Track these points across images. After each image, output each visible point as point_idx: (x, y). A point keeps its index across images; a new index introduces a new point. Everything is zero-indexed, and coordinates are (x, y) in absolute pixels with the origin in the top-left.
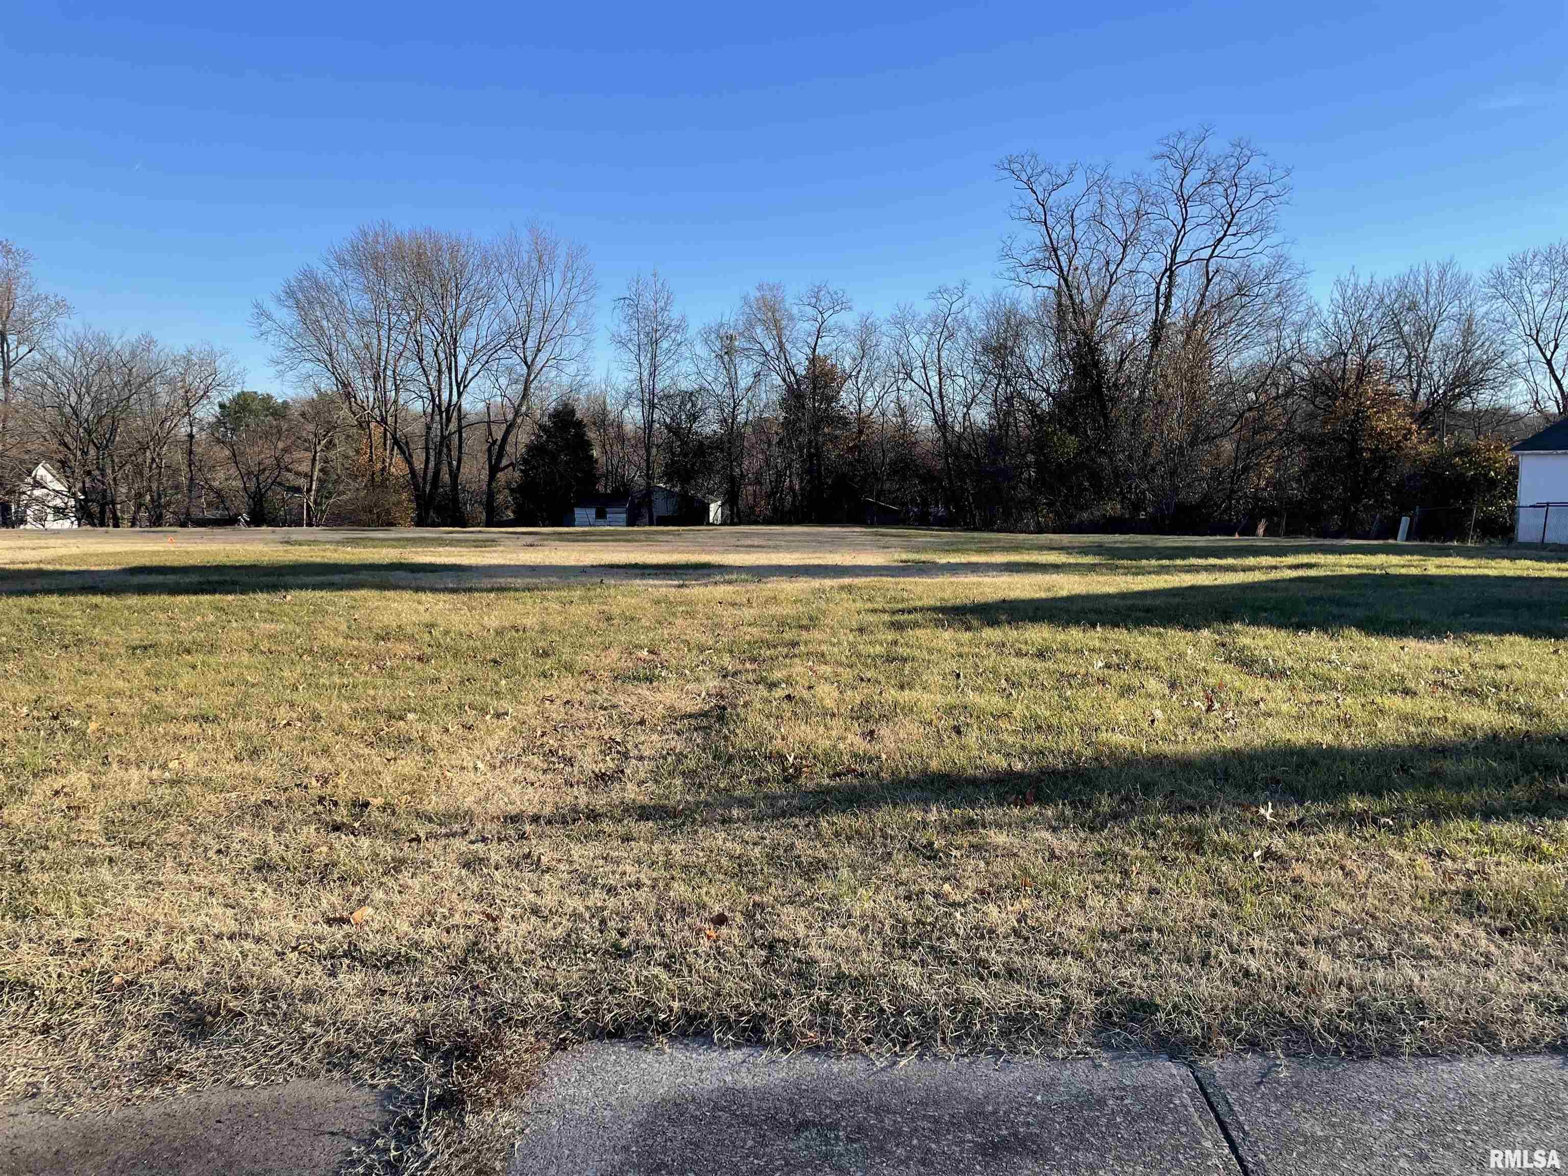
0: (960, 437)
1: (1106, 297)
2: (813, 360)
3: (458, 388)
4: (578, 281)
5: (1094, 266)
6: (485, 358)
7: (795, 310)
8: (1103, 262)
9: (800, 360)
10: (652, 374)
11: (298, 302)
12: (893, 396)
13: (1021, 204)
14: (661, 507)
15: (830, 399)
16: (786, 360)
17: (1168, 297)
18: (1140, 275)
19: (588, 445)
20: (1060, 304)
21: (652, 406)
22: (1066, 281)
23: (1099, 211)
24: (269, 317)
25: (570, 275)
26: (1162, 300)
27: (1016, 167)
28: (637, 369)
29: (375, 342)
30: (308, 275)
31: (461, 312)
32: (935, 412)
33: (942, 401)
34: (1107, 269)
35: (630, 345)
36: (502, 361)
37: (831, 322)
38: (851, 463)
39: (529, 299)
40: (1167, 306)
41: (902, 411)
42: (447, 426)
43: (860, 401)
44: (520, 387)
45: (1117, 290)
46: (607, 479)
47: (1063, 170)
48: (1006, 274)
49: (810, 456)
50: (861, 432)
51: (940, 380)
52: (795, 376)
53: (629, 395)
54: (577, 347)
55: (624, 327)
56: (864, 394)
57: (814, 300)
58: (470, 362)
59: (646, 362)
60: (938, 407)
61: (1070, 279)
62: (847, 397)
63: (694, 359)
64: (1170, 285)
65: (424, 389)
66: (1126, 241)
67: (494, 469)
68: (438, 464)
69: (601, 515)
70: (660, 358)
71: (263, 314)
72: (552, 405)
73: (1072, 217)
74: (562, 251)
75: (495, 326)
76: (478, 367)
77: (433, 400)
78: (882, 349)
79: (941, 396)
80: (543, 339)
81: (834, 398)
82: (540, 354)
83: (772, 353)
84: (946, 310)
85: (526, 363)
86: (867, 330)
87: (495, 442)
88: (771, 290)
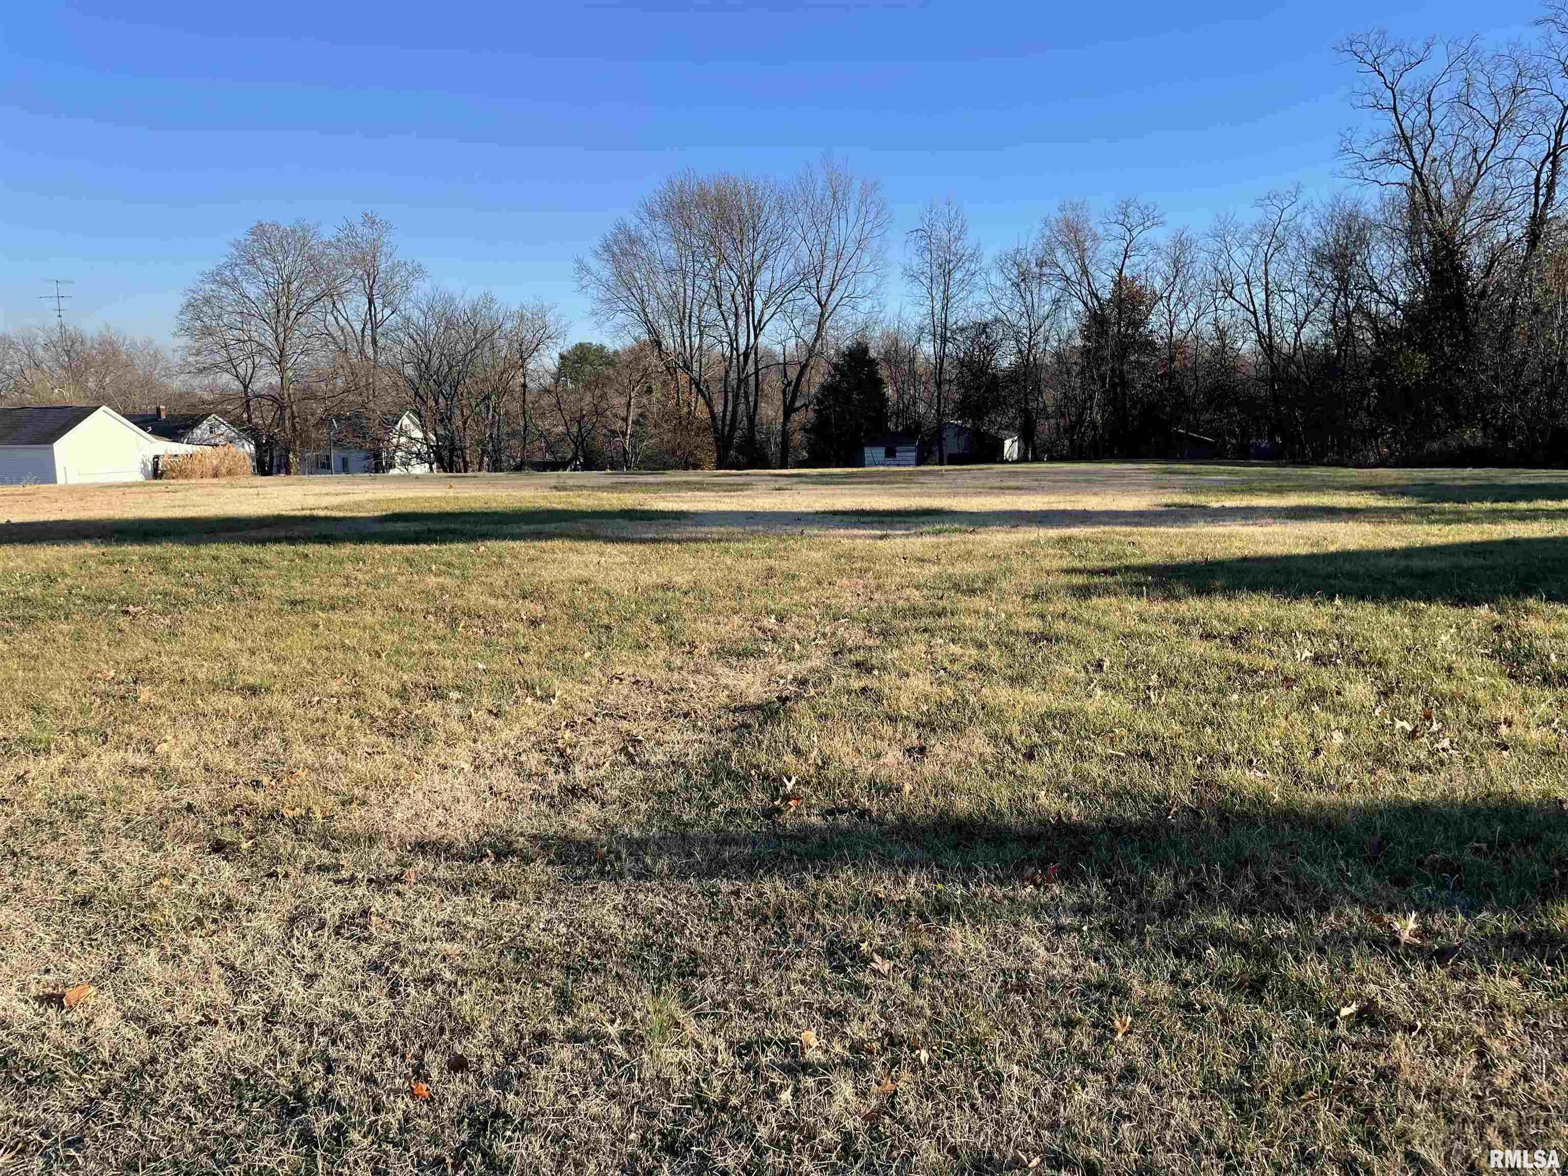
0: (1290, 359)
1: (1471, 192)
2: (1119, 282)
3: (755, 330)
4: (872, 216)
5: (1458, 156)
6: (780, 299)
7: (1100, 230)
8: (1468, 149)
9: (1104, 285)
10: (945, 308)
11: (614, 255)
12: (1210, 317)
13: (1366, 89)
14: (952, 445)
15: (1136, 324)
16: (1089, 285)
17: (1551, 186)
18: (1515, 163)
19: (879, 383)
20: (1413, 202)
21: (944, 340)
22: (1420, 175)
23: (1464, 90)
24: (588, 271)
25: (863, 210)
26: (1543, 191)
27: (1359, 48)
28: (928, 303)
29: (681, 290)
30: (622, 228)
31: (757, 256)
32: (1259, 333)
33: (1269, 320)
34: (1474, 158)
35: (922, 278)
36: (797, 302)
37: (1140, 239)
38: (1160, 392)
39: (823, 237)
40: (1549, 198)
41: (1222, 334)
42: (744, 369)
43: (1172, 324)
44: (813, 328)
45: (1487, 181)
46: (898, 417)
47: (1418, 46)
48: (1349, 173)
49: (1113, 386)
50: (1172, 359)
51: (1267, 296)
52: (1098, 299)
53: (921, 329)
54: (870, 283)
55: (916, 260)
56: (1177, 315)
57: (1122, 217)
58: (765, 303)
59: (938, 295)
60: (1264, 327)
61: (1425, 171)
62: (1156, 321)
63: (988, 287)
64: (1554, 172)
65: (725, 334)
66: (1499, 124)
67: (789, 410)
68: (735, 407)
69: (890, 453)
70: (953, 290)
71: (583, 268)
72: (846, 344)
73: (1429, 100)
74: (857, 184)
75: (790, 267)
76: (772, 309)
77: (732, 345)
78: (1198, 266)
79: (1268, 314)
80: (837, 278)
81: (1142, 322)
82: (833, 294)
83: (1073, 278)
84: (1275, 218)
85: (819, 302)
86: (1182, 244)
87: (789, 384)
88: (1073, 210)
